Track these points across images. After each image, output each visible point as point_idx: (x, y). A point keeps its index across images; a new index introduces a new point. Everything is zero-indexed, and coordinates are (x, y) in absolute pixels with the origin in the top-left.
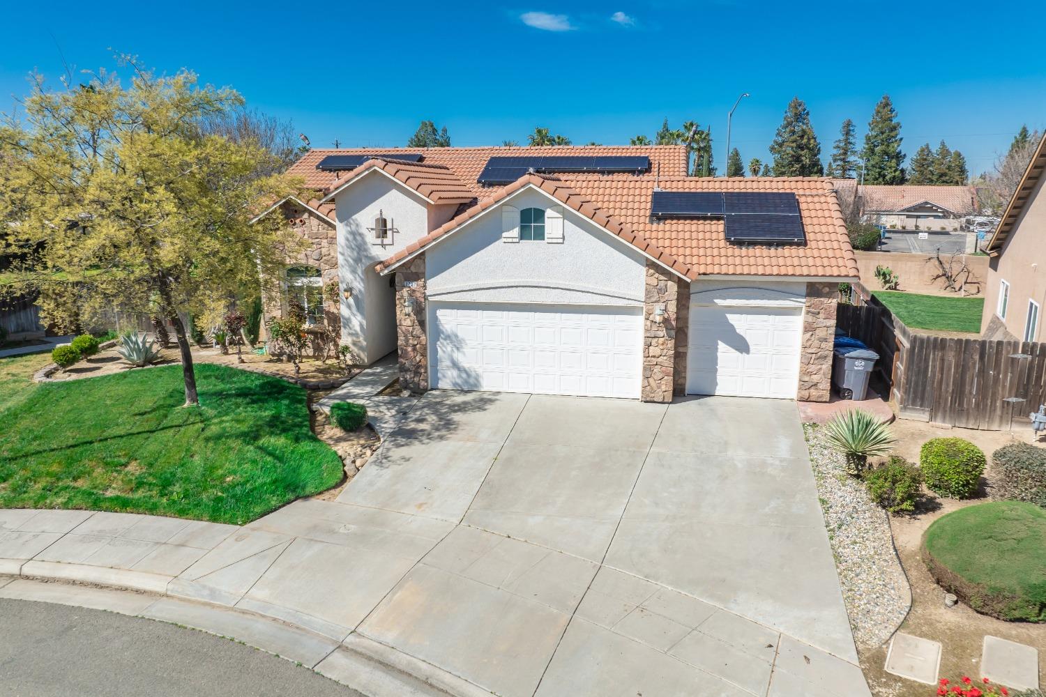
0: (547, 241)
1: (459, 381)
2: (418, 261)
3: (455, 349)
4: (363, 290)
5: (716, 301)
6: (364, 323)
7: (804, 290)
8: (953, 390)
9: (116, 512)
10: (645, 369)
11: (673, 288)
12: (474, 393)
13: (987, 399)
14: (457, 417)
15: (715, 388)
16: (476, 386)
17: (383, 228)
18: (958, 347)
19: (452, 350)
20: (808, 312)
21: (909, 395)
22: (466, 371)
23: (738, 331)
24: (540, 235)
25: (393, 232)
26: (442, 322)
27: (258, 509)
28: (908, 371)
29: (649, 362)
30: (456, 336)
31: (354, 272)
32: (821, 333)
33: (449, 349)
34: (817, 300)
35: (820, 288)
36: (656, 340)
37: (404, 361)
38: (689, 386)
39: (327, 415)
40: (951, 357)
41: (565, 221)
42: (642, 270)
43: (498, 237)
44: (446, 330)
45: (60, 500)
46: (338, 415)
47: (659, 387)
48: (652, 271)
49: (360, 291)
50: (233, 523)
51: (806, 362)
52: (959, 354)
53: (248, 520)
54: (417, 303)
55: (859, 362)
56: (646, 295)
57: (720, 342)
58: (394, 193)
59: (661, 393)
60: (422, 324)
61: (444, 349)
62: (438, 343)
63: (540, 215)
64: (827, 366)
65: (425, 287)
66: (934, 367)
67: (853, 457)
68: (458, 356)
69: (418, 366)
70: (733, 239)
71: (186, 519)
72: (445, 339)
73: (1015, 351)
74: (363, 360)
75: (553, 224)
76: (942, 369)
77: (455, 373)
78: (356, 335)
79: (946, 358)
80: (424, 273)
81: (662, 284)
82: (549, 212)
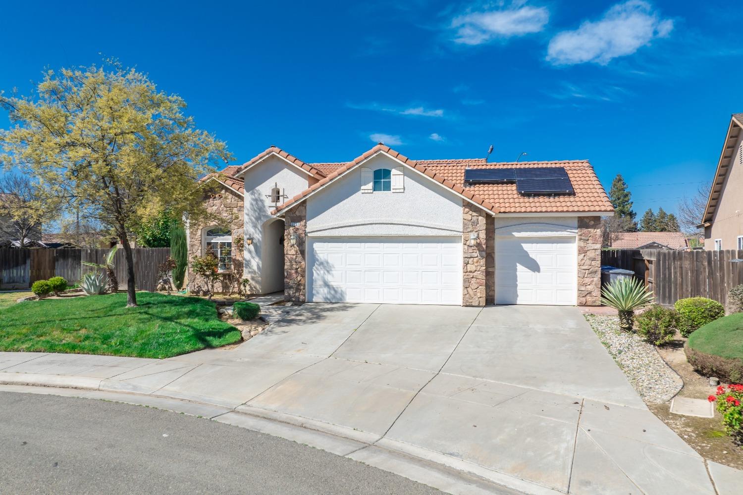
0: (392, 191)
1: (329, 296)
2: (301, 208)
3: (326, 272)
5: (513, 233)
6: (260, 263)
7: (576, 223)
8: (691, 290)
9: (67, 353)
10: (465, 281)
11: (482, 220)
12: (339, 304)
13: (718, 294)
15: (517, 299)
16: (341, 299)
17: (277, 195)
18: (691, 257)
19: (324, 273)
20: (581, 239)
21: (659, 296)
22: (334, 288)
23: (531, 256)
24: (387, 187)
25: (284, 198)
26: (318, 252)
27: (175, 350)
28: (657, 278)
29: (468, 275)
30: (327, 263)
31: (255, 227)
32: (591, 254)
33: (322, 272)
34: (585, 230)
35: (588, 222)
36: (472, 259)
37: (288, 281)
38: (497, 297)
39: (230, 315)
40: (687, 264)
41: (405, 177)
42: (461, 209)
43: (358, 190)
44: (321, 259)
46: (239, 308)
47: (475, 295)
48: (467, 210)
49: (259, 240)
50: (155, 358)
51: (581, 276)
52: (693, 262)
53: (167, 356)
54: (299, 237)
55: (620, 277)
56: (464, 227)
57: (518, 264)
58: (286, 172)
59: (477, 299)
60: (302, 253)
61: (318, 272)
62: (314, 268)
63: (387, 173)
64: (597, 279)
65: (305, 226)
66: (675, 273)
67: (624, 314)
68: (329, 278)
69: (299, 284)
70: (523, 192)
71: (120, 356)
72: (319, 265)
73: (733, 257)
74: (259, 291)
75: (397, 179)
76: (681, 274)
77: (326, 290)
78: (254, 272)
79: (683, 266)
80: (305, 216)
81: (475, 218)
82: (394, 172)
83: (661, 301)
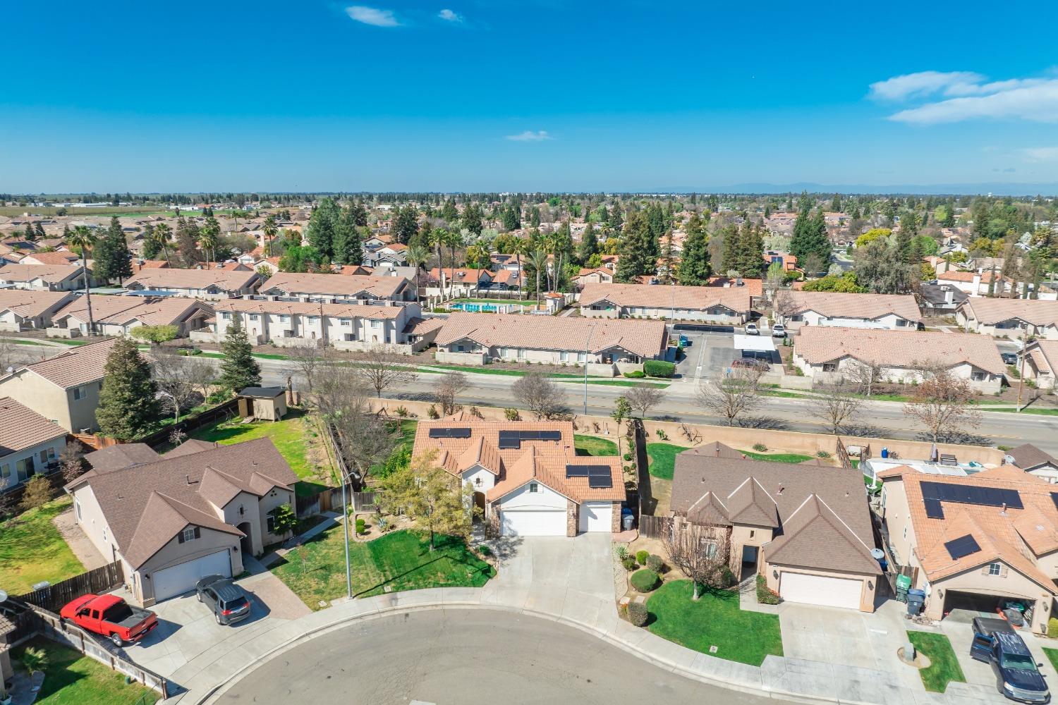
0: (538, 493)
1: (510, 534)
2: (499, 500)
4: (471, 500)
5: (587, 507)
7: (612, 502)
8: (652, 530)
9: (448, 587)
10: (567, 527)
11: (575, 505)
12: (517, 538)
13: (660, 532)
14: (515, 548)
15: (588, 530)
16: (516, 535)
17: (478, 481)
18: (653, 518)
19: (508, 525)
20: (613, 508)
21: (642, 530)
22: (513, 531)
23: (594, 514)
24: (536, 491)
25: (483, 483)
26: (505, 516)
27: (484, 583)
29: (569, 525)
30: (510, 520)
31: (468, 495)
32: (617, 514)
34: (615, 505)
35: (616, 502)
36: (571, 519)
37: (493, 529)
38: (580, 530)
39: (474, 549)
40: (651, 521)
41: (544, 488)
42: (566, 501)
43: (524, 492)
44: (507, 519)
45: (431, 586)
46: (483, 550)
47: (572, 532)
48: (569, 501)
50: (480, 587)
51: (613, 521)
53: (483, 586)
54: (498, 511)
55: (629, 519)
56: (567, 508)
57: (589, 517)
58: (483, 470)
59: (572, 534)
60: (499, 517)
61: (506, 524)
62: (504, 522)
63: (536, 485)
64: (619, 522)
65: (501, 507)
66: (647, 523)
68: (510, 526)
69: (498, 530)
70: (592, 485)
71: (467, 587)
72: (506, 521)
75: (540, 487)
76: (649, 524)
77: (509, 532)
79: (649, 521)
80: (500, 503)
81: (572, 504)
82: (539, 485)
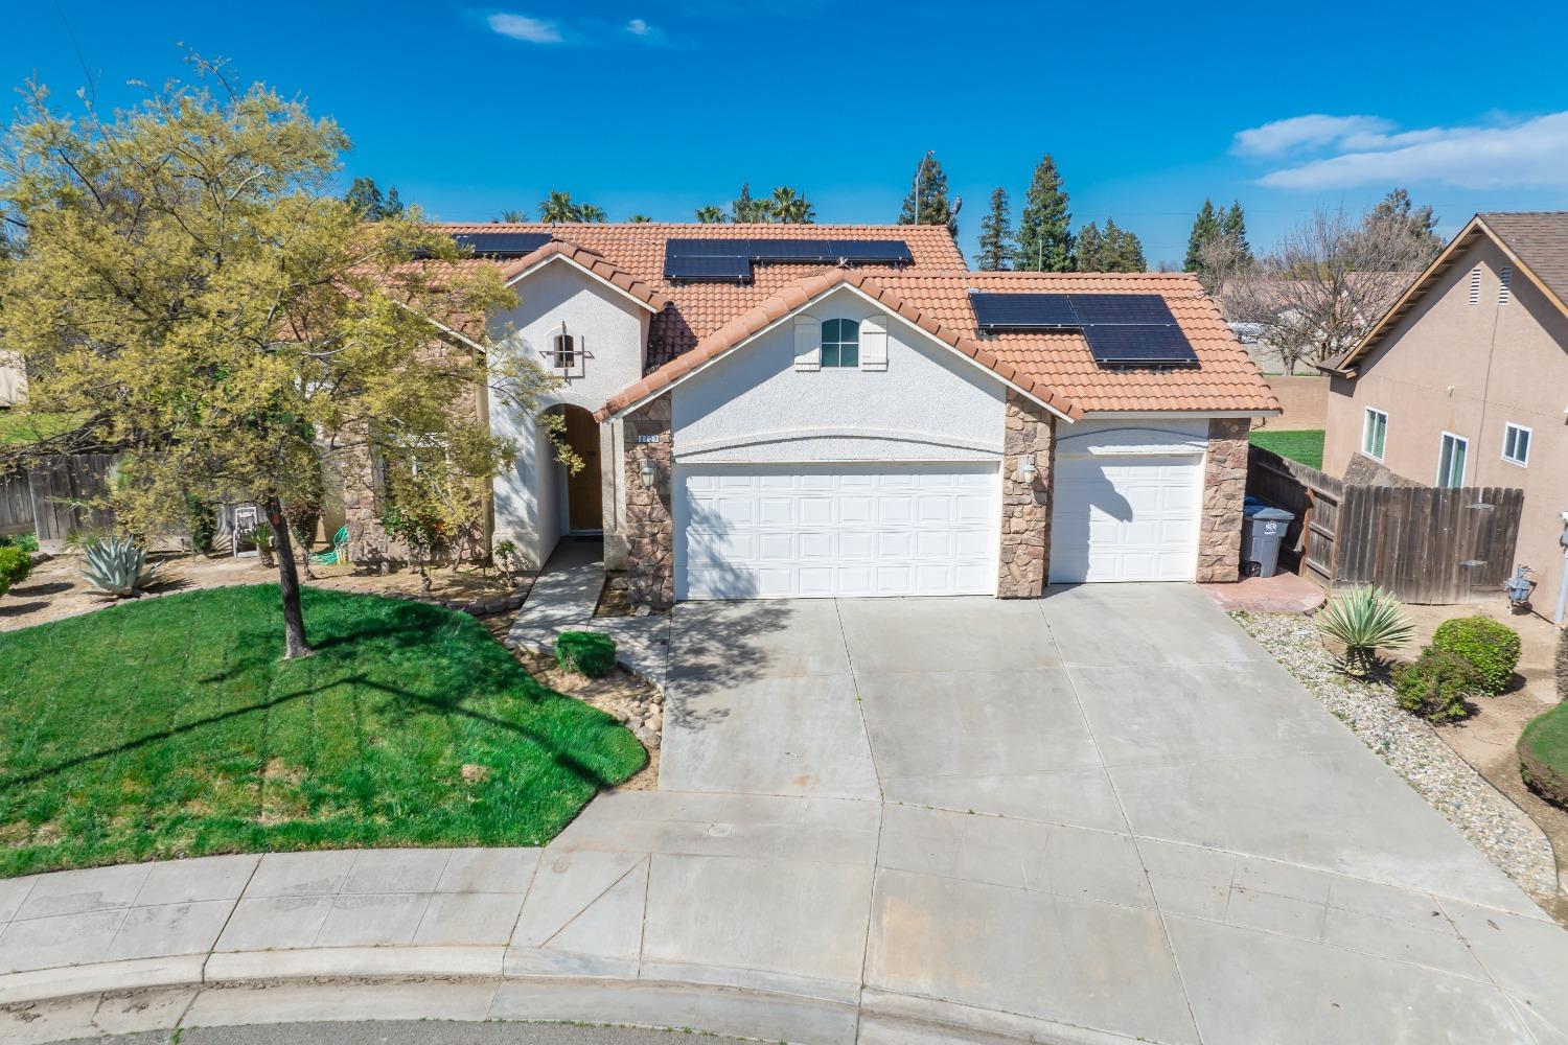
0: (861, 367)
1: (722, 587)
2: (663, 403)
3: (715, 537)
4: (532, 450)
5: (1090, 449)
6: (535, 501)
7: (1206, 430)
8: (1399, 556)
10: (1005, 550)
11: (1043, 431)
12: (748, 604)
13: (1441, 565)
14: (750, 641)
15: (1086, 573)
16: (749, 592)
17: (565, 349)
18: (1405, 498)
19: (712, 539)
20: (1212, 460)
21: (1343, 566)
22: (732, 570)
23: (1117, 490)
24: (851, 358)
25: (584, 357)
26: (697, 495)
27: (554, 817)
28: (1343, 533)
29: (1011, 540)
30: (718, 517)
31: (518, 421)
32: (1227, 488)
33: (706, 538)
34: (1223, 443)
35: (1227, 426)
36: (1020, 508)
37: (636, 560)
38: (1053, 572)
39: (532, 654)
40: (1397, 512)
41: (890, 338)
42: (999, 409)
43: (788, 363)
44: (703, 509)
45: (183, 842)
46: (578, 653)
47: (1024, 576)
48: (1015, 409)
49: (529, 454)
50: (525, 845)
51: (1208, 527)
52: (1408, 507)
53: (547, 837)
54: (658, 468)
55: (1271, 524)
56: (1007, 443)
57: (1092, 507)
58: (585, 297)
59: (1026, 584)
60: (666, 500)
61: (697, 537)
62: (689, 528)
63: (851, 329)
64: (1235, 533)
65: (671, 442)
66: (1375, 525)
67: (1359, 653)
68: (721, 549)
69: (659, 568)
70: (1105, 360)
71: (437, 847)
72: (700, 523)
73: (1474, 500)
74: (534, 563)
75: (872, 342)
76: (1385, 528)
77: (716, 574)
78: (521, 523)
79: (1390, 513)
80: (669, 422)
81: (1030, 427)
82: (866, 325)
83: (1346, 575)
